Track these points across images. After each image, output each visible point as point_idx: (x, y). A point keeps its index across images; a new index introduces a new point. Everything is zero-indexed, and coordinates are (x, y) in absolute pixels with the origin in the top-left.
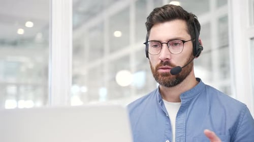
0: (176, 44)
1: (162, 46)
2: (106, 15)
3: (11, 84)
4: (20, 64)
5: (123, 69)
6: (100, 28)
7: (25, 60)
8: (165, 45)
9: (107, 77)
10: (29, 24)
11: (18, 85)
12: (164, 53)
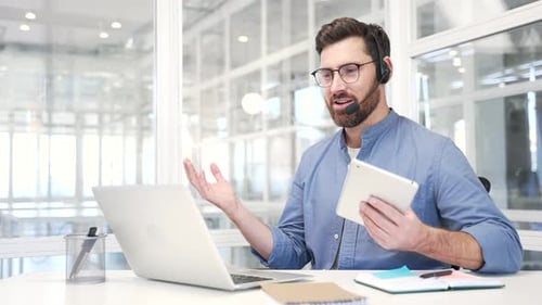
0: (351, 71)
1: (333, 75)
2: (226, 12)
3: (92, 112)
4: (103, 81)
5: (251, 90)
6: (217, 31)
7: (109, 75)
8: (336, 73)
9: (228, 104)
10: (116, 25)
11: (100, 114)
12: (337, 84)
